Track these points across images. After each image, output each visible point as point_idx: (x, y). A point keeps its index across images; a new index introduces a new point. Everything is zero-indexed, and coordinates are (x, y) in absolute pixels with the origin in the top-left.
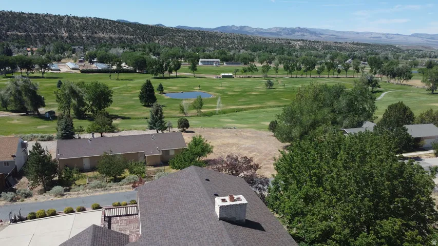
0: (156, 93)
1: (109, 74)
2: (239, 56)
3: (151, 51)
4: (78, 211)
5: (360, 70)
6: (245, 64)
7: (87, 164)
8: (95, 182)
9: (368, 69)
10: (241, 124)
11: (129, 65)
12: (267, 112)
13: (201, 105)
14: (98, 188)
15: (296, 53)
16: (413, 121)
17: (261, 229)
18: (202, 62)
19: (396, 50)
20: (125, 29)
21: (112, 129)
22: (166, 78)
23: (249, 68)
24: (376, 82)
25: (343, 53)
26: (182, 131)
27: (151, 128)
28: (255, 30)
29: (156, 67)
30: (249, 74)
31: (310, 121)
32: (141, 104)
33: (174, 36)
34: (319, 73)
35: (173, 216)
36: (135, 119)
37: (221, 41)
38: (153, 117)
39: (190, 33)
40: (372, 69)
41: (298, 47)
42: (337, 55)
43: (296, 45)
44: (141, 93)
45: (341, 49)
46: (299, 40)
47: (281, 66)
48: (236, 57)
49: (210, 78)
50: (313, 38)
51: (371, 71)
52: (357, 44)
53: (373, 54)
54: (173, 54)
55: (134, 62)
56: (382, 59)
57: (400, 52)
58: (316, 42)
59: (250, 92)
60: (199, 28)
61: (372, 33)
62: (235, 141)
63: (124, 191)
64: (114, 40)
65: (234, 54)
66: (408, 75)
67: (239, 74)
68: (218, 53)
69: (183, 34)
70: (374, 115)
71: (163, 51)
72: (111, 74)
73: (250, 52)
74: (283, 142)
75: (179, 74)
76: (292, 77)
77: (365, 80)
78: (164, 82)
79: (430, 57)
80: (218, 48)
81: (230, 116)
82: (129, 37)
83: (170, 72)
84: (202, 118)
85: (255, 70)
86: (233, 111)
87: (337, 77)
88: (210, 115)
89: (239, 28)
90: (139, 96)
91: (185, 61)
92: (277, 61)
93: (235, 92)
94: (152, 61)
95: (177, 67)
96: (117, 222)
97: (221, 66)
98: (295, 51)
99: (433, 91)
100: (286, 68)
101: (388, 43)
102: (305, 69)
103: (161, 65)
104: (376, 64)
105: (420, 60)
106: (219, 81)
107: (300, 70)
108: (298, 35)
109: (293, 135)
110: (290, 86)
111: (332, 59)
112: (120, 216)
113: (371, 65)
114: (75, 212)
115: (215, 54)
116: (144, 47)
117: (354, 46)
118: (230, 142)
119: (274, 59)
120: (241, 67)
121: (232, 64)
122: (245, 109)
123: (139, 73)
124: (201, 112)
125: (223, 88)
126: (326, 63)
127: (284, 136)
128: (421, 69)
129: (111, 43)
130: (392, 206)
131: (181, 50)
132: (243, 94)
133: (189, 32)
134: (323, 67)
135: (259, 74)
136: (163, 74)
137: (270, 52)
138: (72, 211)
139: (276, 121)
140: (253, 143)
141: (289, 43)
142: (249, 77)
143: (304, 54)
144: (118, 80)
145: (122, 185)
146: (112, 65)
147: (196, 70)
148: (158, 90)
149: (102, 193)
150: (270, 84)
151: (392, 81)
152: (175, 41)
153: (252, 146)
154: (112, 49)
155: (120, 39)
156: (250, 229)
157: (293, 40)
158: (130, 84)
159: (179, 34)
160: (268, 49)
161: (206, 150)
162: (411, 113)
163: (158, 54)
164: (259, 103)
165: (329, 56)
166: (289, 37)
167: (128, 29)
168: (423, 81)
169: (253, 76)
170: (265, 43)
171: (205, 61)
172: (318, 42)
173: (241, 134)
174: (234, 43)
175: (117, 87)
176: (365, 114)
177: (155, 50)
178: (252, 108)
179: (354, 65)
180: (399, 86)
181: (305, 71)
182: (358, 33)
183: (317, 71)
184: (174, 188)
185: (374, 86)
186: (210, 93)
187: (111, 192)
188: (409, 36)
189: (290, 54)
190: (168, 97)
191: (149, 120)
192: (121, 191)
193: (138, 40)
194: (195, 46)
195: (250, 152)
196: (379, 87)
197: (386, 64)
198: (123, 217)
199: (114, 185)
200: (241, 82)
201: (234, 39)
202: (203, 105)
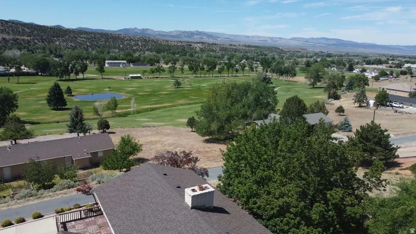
0: (65, 96)
1: (7, 78)
2: (145, 58)
3: (51, 52)
4: (17, 223)
5: (254, 69)
6: (151, 65)
7: (7, 174)
8: (24, 192)
9: (260, 69)
10: (158, 122)
11: (29, 68)
12: (179, 109)
13: (116, 106)
14: (29, 197)
15: (197, 55)
16: (306, 111)
17: (226, 212)
18: (108, 63)
19: (281, 52)
20: (20, 29)
21: (28, 135)
22: (73, 80)
23: (156, 69)
24: (270, 79)
25: (237, 54)
26: (103, 133)
27: (71, 132)
28: (157, 33)
29: (61, 70)
30: (157, 75)
31: (226, 116)
32: (49, 107)
33: (76, 38)
34: (220, 72)
35: (143, 211)
36: (46, 123)
37: (125, 43)
38: (73, 120)
39: (93, 35)
40: (264, 68)
41: (198, 49)
42: (233, 56)
43: (196, 47)
44: (48, 96)
45: (236, 50)
46: (199, 43)
47: (186, 67)
48: (142, 59)
49: (119, 79)
50: (211, 41)
51: (263, 70)
52: (249, 46)
53: (263, 55)
54: (77, 56)
55: (36, 64)
56: (270, 60)
57: (283, 53)
58: (213, 44)
59: (159, 91)
60: (101, 30)
61: (259, 37)
62: (157, 138)
63: (60, 197)
64: (8, 41)
65: (140, 55)
66: (293, 73)
67: (147, 75)
68: (124, 55)
69: (85, 36)
70: (277, 108)
71: (66, 52)
72: (10, 77)
73: (154, 53)
74: (203, 136)
75: (86, 75)
76: (196, 77)
77: (261, 78)
78: (71, 85)
79: (307, 58)
80: (122, 50)
81: (144, 115)
82: (26, 38)
83: (77, 74)
84: (117, 119)
85: (162, 71)
86: (147, 110)
87: (236, 76)
88: (125, 115)
89: (141, 31)
90: (47, 100)
91: (91, 63)
92: (180, 62)
93: (145, 92)
94: (56, 64)
95: (84, 69)
96: (74, 227)
97: (128, 68)
98: (196, 52)
99: (313, 86)
100: (191, 68)
101: (272, 45)
102: (207, 69)
103: (67, 67)
104: (266, 64)
105: (299, 60)
106: (129, 82)
107: (203, 70)
108: (196, 38)
109: (212, 129)
110: (196, 85)
111: (229, 59)
112: (74, 220)
113: (262, 64)
114: (13, 224)
115: (121, 56)
116: (44, 49)
117: (247, 48)
118: (153, 140)
119: (178, 60)
120: (148, 68)
121: (139, 65)
122: (158, 108)
123: (41, 75)
124: (116, 113)
125: (133, 89)
126: (226, 64)
127: (204, 130)
128: (302, 68)
129: (4, 44)
130: (332, 179)
131: (85, 52)
132: (153, 94)
133: (91, 33)
134: (224, 67)
135: (166, 75)
136: (69, 76)
137: (174, 54)
138: (10, 224)
139: (193, 117)
140: (175, 139)
141: (190, 45)
142: (156, 78)
143: (204, 55)
144: (18, 83)
145: (55, 191)
146: (11, 68)
147: (104, 71)
148: (66, 93)
149: (36, 202)
150: (178, 84)
151: (281, 78)
152: (78, 42)
153: (174, 142)
154: (7, 51)
155: (15, 40)
156: (219, 214)
157: (194, 43)
158: (33, 88)
159: (82, 36)
160: (171, 51)
161: (136, 148)
162: (304, 104)
163: (61, 56)
164: (170, 101)
165: (226, 57)
166: (190, 40)
167: (23, 30)
168: (306, 78)
169: (161, 76)
170: (168, 45)
171: (111, 63)
172: (215, 44)
173: (161, 131)
174: (138, 45)
175: (18, 91)
176: (269, 108)
177: (56, 51)
178: (165, 107)
179: (249, 65)
180: (287, 83)
181: (207, 71)
182: (248, 37)
183: (218, 71)
184: (134, 186)
185: (268, 83)
186: (121, 94)
187: (46, 199)
188: (289, 39)
189: (191, 55)
190: (78, 100)
191: (69, 123)
192: (57, 197)
193: (36, 41)
194: (99, 47)
195: (175, 148)
196: (272, 83)
197: (274, 64)
198: (78, 221)
199: (46, 193)
200: (150, 82)
201: (138, 41)
202: (118, 106)
